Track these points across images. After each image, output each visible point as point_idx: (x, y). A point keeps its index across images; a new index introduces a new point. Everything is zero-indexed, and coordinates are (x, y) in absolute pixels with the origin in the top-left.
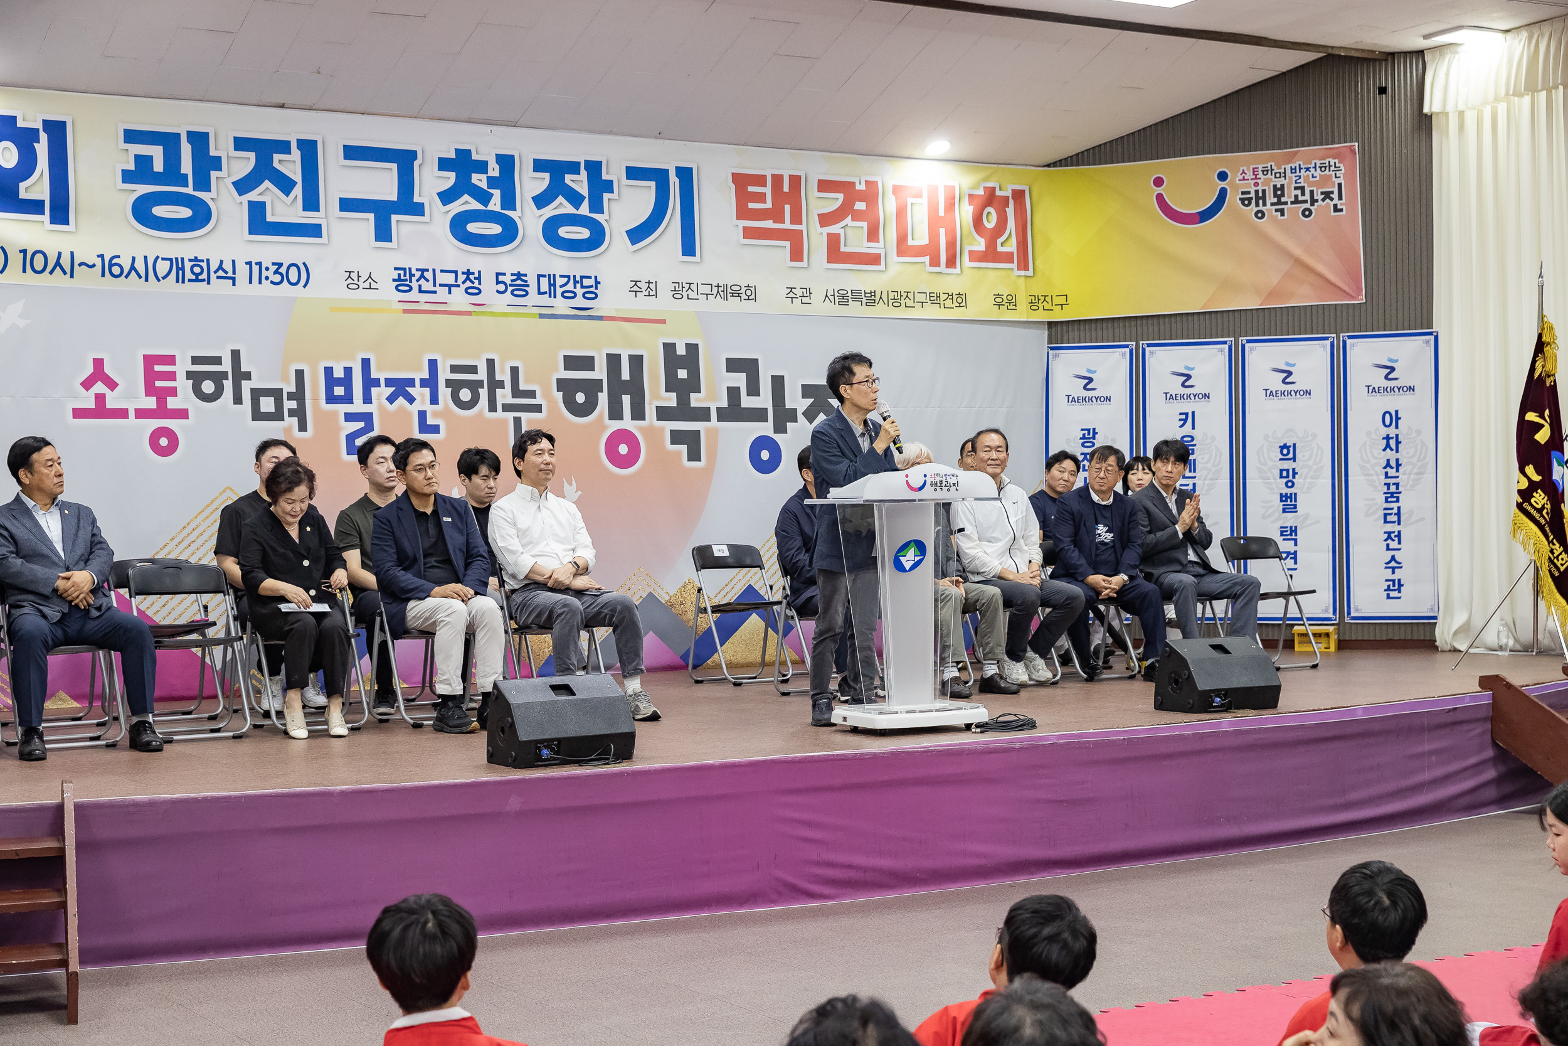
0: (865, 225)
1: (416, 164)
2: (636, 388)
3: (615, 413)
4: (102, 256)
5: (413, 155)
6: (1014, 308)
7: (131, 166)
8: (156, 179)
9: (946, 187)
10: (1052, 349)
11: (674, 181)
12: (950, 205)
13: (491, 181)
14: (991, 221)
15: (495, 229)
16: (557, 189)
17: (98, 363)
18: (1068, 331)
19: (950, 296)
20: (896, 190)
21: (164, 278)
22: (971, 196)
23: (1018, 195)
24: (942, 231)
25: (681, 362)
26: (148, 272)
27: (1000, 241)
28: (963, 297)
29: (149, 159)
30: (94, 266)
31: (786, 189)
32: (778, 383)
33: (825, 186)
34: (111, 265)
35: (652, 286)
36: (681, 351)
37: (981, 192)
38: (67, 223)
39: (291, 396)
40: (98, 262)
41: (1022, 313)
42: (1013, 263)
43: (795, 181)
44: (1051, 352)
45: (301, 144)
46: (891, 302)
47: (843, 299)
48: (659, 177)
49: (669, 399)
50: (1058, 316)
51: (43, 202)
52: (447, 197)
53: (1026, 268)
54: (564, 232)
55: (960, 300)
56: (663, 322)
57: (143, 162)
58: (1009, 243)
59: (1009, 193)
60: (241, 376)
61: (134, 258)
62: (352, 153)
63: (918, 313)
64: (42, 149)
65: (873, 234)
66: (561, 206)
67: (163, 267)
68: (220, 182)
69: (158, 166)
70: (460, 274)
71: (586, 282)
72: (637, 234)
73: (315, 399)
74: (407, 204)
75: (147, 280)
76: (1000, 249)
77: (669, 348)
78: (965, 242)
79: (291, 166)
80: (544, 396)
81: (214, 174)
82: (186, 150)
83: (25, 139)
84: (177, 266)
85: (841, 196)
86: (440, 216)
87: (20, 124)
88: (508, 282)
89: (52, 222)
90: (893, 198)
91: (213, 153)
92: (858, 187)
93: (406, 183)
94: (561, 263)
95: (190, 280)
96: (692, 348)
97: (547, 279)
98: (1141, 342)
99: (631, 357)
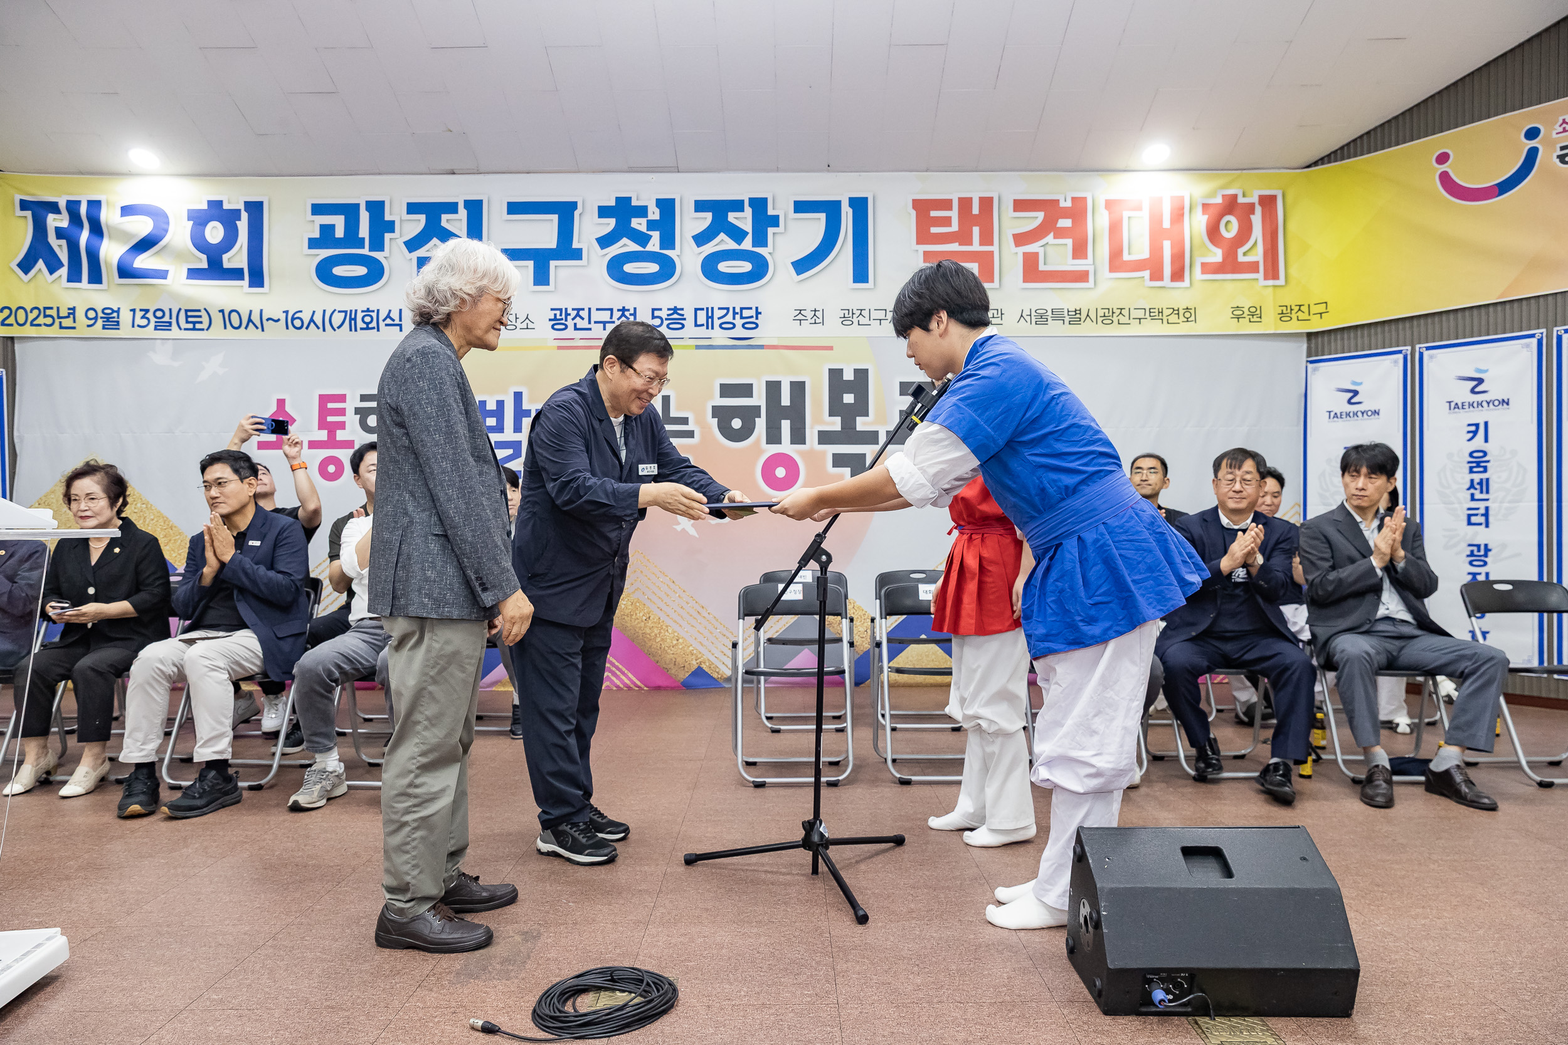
0: (1069, 242)
1: (577, 213)
2: (797, 413)
3: (773, 437)
4: (287, 312)
5: (573, 206)
6: (1259, 320)
7: (317, 235)
8: (338, 243)
9: (1172, 198)
10: (1312, 362)
11: (847, 213)
12: (1178, 216)
13: (652, 225)
14: (1230, 228)
15: (653, 268)
16: (720, 225)
17: (281, 402)
18: (1329, 342)
19: (1176, 311)
20: (1109, 204)
21: (339, 327)
22: (1205, 206)
23: (1268, 202)
24: (1167, 246)
25: (849, 387)
26: (326, 323)
27: (1241, 251)
28: (1192, 311)
29: (331, 228)
30: (278, 320)
31: (976, 210)
33: (1021, 205)
34: (293, 319)
35: (819, 314)
36: (848, 376)
37: (1219, 200)
38: (262, 286)
40: (283, 317)
41: (1270, 324)
42: (1258, 272)
43: (987, 203)
44: (1310, 366)
45: (468, 204)
46: (1100, 320)
47: (1041, 318)
48: (831, 209)
49: (833, 423)
50: (1317, 326)
51: (242, 270)
52: (605, 241)
53: (1276, 276)
54: (724, 267)
55: (1187, 315)
56: (831, 348)
57: (328, 230)
58: (1254, 252)
59: (1254, 199)
61: (314, 312)
62: (515, 208)
63: (1135, 329)
64: (243, 225)
65: (1080, 251)
66: (724, 242)
67: (338, 319)
68: (393, 242)
69: (340, 233)
70: (615, 311)
71: (746, 313)
72: (803, 265)
74: (566, 250)
75: (324, 330)
76: (1241, 258)
77: (835, 375)
78: (1195, 253)
79: (457, 224)
80: (697, 422)
81: (387, 236)
82: (364, 217)
83: (229, 219)
84: (351, 318)
85: (1040, 216)
86: (597, 259)
87: (226, 206)
88: (664, 316)
89: (250, 286)
90: (1106, 213)
91: (387, 217)
92: (1062, 204)
93: (566, 231)
94: (720, 296)
95: (362, 329)
96: (862, 375)
97: (705, 312)
98: (1417, 347)
99: (793, 384)
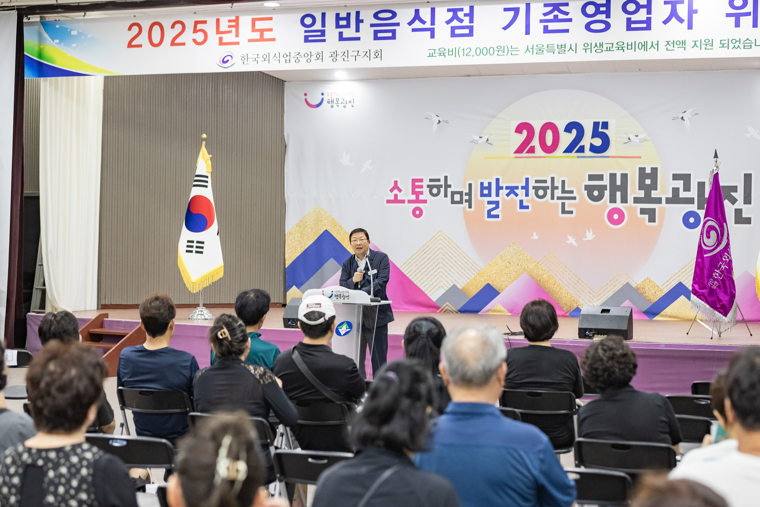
2: (623, 188)
3: (613, 200)
17: (396, 182)
25: (648, 176)
32: (701, 185)
36: (648, 171)
39: (466, 194)
49: (641, 194)
56: (640, 157)
60: (447, 186)
73: (476, 195)
77: (642, 170)
80: (578, 193)
96: (654, 170)
99: (622, 174)
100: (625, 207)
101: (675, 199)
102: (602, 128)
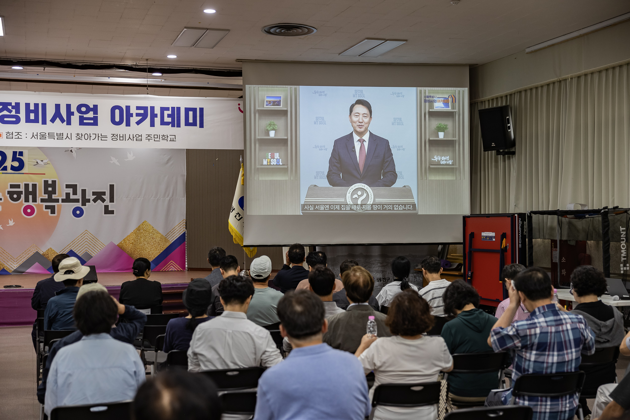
2: (34, 193)
3: (27, 200)
25: (50, 186)
32: (84, 192)
36: (50, 182)
49: (45, 196)
56: (44, 174)
77: (46, 182)
80: (3, 196)
96: (54, 182)
99: (32, 184)
100: (35, 205)
101: (67, 199)
102: (18, 156)
